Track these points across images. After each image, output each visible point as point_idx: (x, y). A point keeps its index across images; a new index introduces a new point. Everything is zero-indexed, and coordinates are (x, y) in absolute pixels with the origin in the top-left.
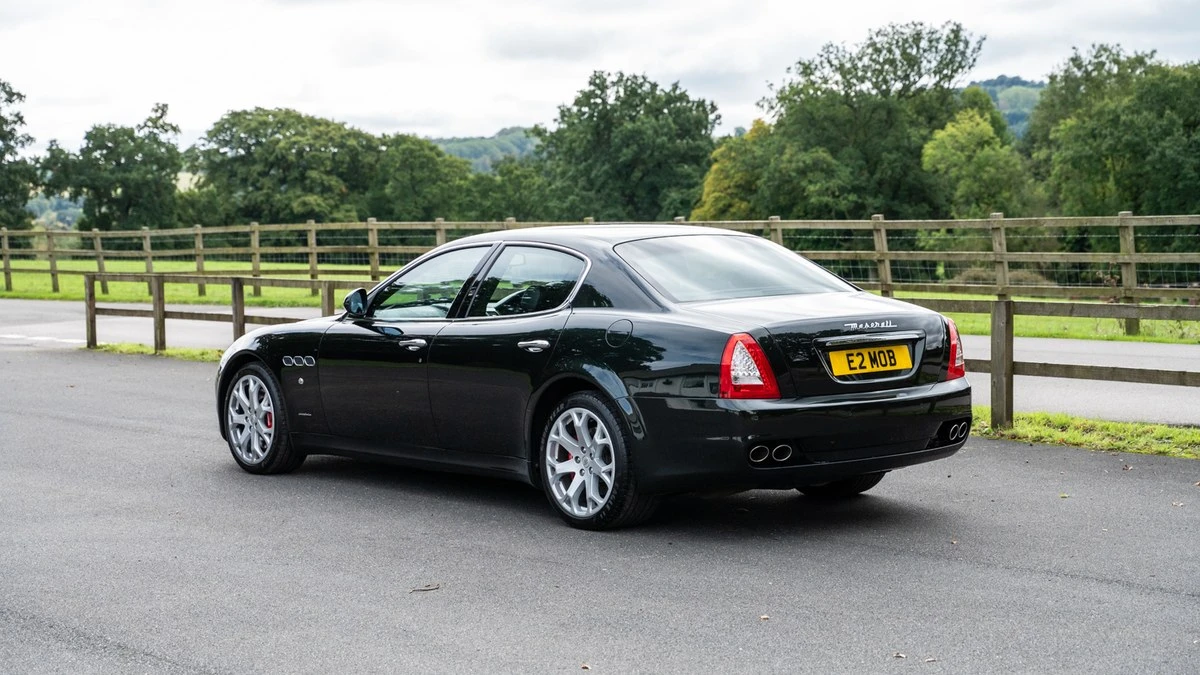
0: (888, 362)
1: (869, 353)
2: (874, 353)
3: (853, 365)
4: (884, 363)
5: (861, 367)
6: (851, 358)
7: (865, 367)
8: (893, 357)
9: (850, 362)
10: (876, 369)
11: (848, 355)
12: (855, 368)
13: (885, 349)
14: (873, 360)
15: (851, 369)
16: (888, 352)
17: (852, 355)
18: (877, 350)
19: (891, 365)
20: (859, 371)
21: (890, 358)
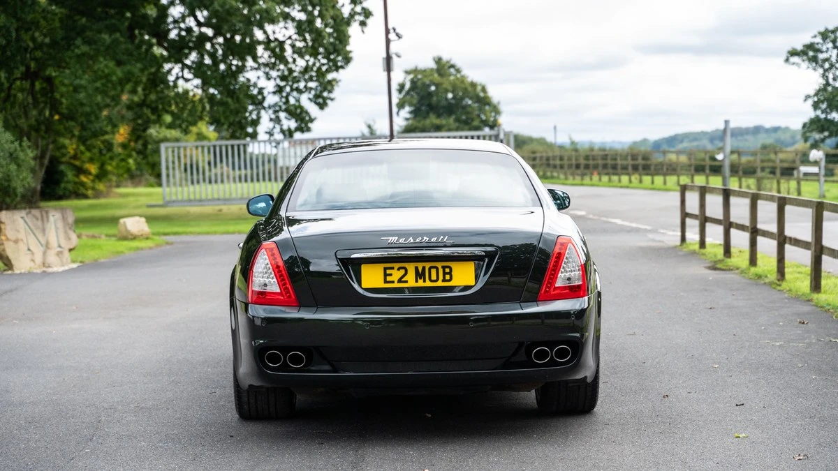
0: (441, 277)
1: (417, 268)
2: (424, 268)
3: (389, 279)
4: (434, 277)
5: (400, 281)
6: (388, 272)
7: (406, 282)
8: (450, 273)
9: (386, 275)
10: (421, 283)
11: (385, 269)
12: (393, 282)
13: (439, 265)
14: (420, 275)
15: (386, 282)
16: (444, 268)
17: (393, 268)
18: (428, 265)
19: (444, 280)
20: (396, 285)
21: (445, 274)
